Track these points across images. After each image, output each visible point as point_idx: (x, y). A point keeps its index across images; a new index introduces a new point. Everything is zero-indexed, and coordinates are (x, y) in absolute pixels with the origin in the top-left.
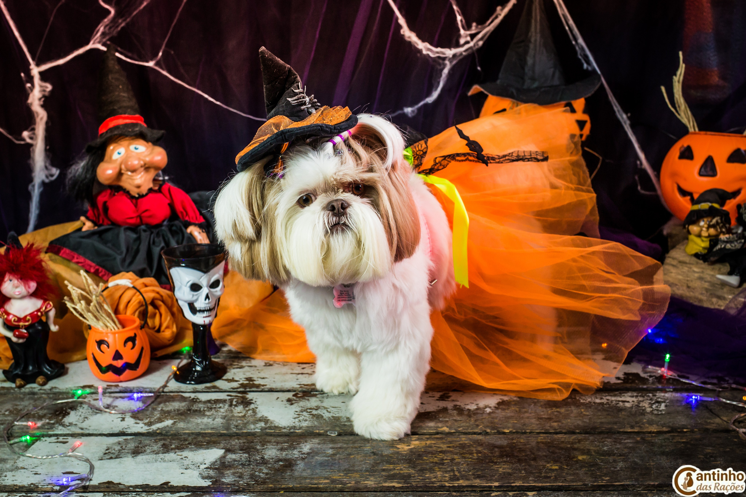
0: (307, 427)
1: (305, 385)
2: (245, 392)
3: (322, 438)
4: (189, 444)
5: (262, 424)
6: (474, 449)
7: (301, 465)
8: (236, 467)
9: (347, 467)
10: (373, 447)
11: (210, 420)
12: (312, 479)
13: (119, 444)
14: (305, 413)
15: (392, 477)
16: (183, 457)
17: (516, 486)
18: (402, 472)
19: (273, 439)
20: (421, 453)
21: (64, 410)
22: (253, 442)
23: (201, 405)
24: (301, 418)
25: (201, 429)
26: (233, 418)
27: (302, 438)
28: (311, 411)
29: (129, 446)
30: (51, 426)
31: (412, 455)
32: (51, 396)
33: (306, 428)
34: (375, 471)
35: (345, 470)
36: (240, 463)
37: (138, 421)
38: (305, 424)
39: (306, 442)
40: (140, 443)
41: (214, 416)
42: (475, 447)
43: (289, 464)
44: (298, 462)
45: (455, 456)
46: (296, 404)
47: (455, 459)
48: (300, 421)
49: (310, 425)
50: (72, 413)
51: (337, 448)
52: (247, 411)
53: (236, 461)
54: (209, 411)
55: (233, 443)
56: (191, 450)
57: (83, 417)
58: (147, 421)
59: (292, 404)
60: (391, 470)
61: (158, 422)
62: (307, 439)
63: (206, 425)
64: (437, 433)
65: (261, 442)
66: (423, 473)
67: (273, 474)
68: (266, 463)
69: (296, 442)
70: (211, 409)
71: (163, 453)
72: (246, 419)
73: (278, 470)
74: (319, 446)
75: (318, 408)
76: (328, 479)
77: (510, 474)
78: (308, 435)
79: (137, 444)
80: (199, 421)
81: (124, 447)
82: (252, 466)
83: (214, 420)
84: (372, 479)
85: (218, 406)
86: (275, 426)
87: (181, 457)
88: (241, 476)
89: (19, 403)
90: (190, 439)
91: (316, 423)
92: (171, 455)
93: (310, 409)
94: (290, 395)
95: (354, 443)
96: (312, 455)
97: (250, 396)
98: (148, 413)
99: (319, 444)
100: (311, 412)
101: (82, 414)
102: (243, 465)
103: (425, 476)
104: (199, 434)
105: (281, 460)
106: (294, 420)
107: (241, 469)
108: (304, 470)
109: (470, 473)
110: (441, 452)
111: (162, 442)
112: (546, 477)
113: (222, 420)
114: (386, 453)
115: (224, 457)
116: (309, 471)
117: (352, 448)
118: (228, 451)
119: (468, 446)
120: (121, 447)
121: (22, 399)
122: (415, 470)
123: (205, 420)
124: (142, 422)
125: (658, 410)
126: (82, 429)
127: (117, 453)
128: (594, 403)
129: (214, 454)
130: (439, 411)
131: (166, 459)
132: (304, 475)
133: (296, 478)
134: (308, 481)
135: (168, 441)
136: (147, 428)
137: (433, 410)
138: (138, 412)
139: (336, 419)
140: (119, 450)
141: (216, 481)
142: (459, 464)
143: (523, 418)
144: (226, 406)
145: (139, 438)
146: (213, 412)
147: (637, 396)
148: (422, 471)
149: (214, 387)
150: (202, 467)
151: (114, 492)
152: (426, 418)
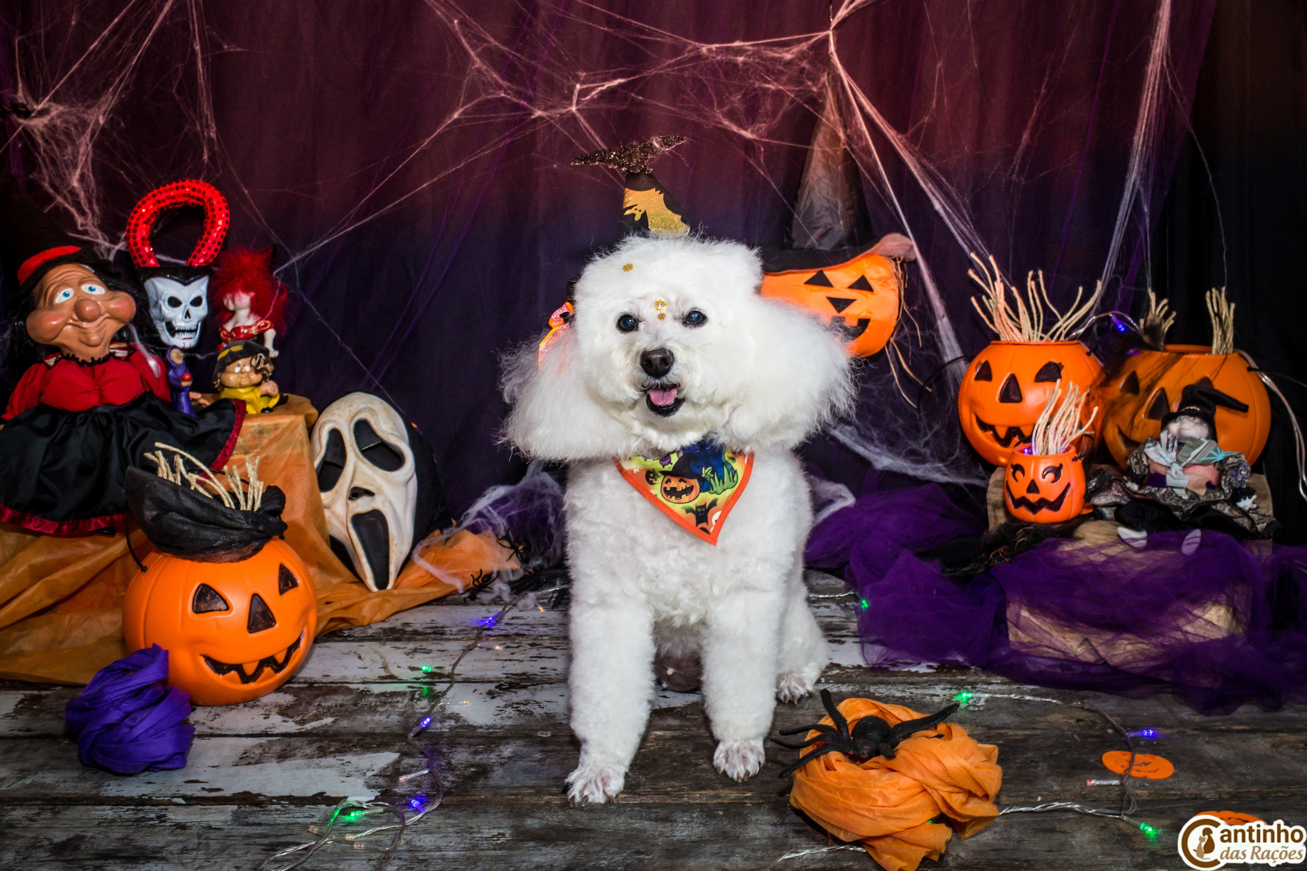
0: (511, 726)
1: (513, 674)
2: (432, 683)
3: (529, 740)
4: (353, 746)
5: (453, 723)
7: (498, 772)
9: (558, 774)
11: (383, 718)
12: (511, 788)
13: (261, 746)
14: (509, 709)
16: (344, 762)
19: (465, 741)
20: (657, 757)
22: (437, 744)
23: (371, 699)
24: (504, 715)
25: (371, 728)
26: (413, 714)
27: (503, 740)
28: (518, 706)
29: (274, 748)
33: (510, 728)
35: (555, 778)
37: (287, 719)
38: (509, 723)
39: (508, 743)
40: (288, 746)
41: (389, 713)
43: (483, 771)
44: (495, 768)
46: (498, 698)
48: (502, 718)
49: (515, 723)
51: (547, 751)
52: (434, 706)
53: (414, 766)
54: (382, 706)
55: (412, 745)
56: (356, 754)
57: (213, 713)
58: (299, 719)
59: (493, 698)
61: (313, 720)
62: (509, 741)
63: (377, 723)
65: (448, 744)
67: (461, 782)
68: (452, 770)
69: (495, 744)
70: (385, 703)
71: (319, 757)
73: (468, 777)
74: (525, 749)
75: (526, 703)
76: (531, 787)
78: (511, 736)
79: (284, 747)
80: (369, 718)
81: (267, 750)
83: (388, 717)
85: (395, 700)
86: (470, 726)
87: (342, 762)
88: (419, 785)
90: (355, 740)
91: (523, 721)
92: (330, 760)
93: (517, 703)
94: (492, 687)
96: (514, 759)
97: (439, 688)
98: (301, 708)
99: (524, 746)
100: (518, 708)
101: (213, 710)
104: (367, 735)
105: (473, 766)
106: (494, 718)
108: (502, 778)
111: (318, 744)
113: (398, 717)
115: (398, 762)
116: (508, 779)
118: (404, 754)
120: (264, 750)
123: (377, 717)
124: (292, 721)
125: (975, 706)
126: (211, 728)
127: (257, 757)
128: (893, 697)
129: (386, 758)
130: (686, 707)
131: (322, 764)
132: (502, 783)
133: (492, 787)
134: (506, 791)
135: (325, 743)
136: (299, 727)
137: (678, 705)
138: (288, 708)
139: (549, 716)
140: (261, 754)
141: (386, 791)
142: (704, 770)
143: (796, 715)
144: (406, 701)
145: (287, 740)
146: (388, 707)
147: (951, 689)
148: (655, 779)
149: (392, 677)
150: (370, 774)
151: (252, 805)
152: (670, 715)
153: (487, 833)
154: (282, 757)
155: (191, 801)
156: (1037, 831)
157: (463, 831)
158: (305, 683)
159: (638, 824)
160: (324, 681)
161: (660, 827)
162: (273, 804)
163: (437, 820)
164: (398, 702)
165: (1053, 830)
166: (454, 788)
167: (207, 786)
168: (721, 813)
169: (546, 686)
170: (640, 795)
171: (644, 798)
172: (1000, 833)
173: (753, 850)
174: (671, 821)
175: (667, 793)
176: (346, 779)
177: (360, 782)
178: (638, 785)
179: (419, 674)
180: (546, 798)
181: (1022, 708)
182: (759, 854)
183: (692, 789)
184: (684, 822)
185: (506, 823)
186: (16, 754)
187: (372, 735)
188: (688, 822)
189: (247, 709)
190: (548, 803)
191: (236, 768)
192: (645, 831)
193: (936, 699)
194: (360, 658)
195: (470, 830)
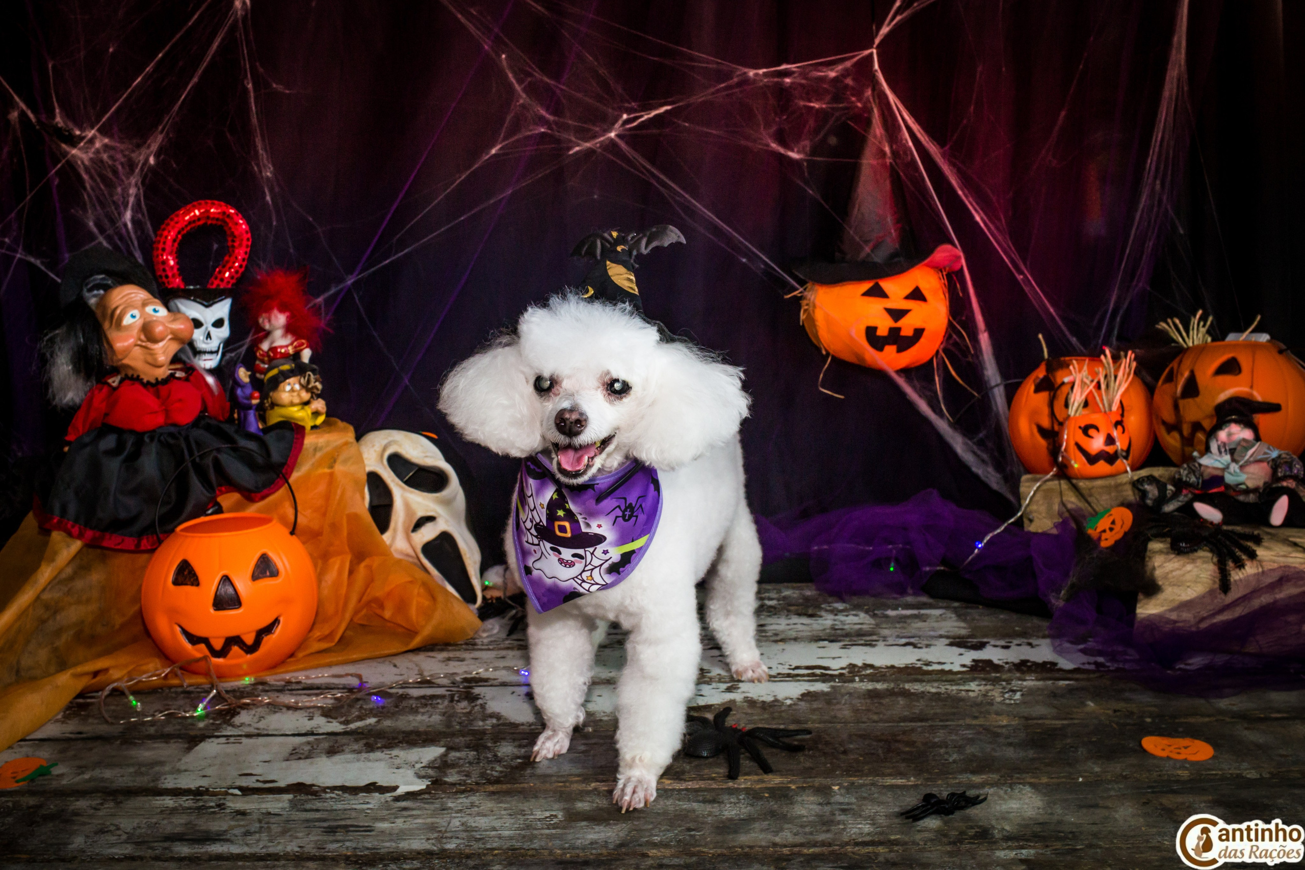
2: (471, 687)
4: (399, 742)
5: (494, 721)
8: (462, 765)
9: (603, 763)
12: (558, 776)
13: (309, 744)
16: (392, 756)
19: (508, 736)
21: (232, 710)
22: (482, 740)
23: (412, 702)
25: (414, 727)
26: (455, 715)
29: (322, 745)
30: (218, 727)
35: (601, 767)
36: (467, 762)
37: (331, 720)
40: (335, 743)
41: (430, 713)
50: (244, 712)
52: (473, 707)
53: (462, 759)
54: (423, 708)
55: (457, 740)
56: (403, 749)
57: (258, 716)
58: (343, 719)
61: (357, 721)
63: (420, 723)
65: (492, 739)
67: (509, 772)
68: (499, 761)
70: (426, 705)
71: (367, 752)
72: (472, 715)
73: (516, 768)
76: (579, 776)
77: (812, 769)
79: (331, 744)
80: (411, 718)
81: (315, 747)
82: (481, 764)
83: (430, 717)
85: (435, 702)
86: (511, 723)
87: (389, 756)
88: (468, 775)
90: (400, 737)
92: (378, 754)
97: (476, 691)
98: (344, 711)
101: (257, 713)
102: (470, 763)
104: (411, 732)
105: (519, 757)
107: (468, 767)
108: (549, 767)
111: (364, 741)
112: (859, 771)
113: (440, 717)
115: (445, 755)
116: (555, 768)
118: (450, 748)
120: (312, 747)
123: (419, 718)
124: (336, 721)
125: (1011, 700)
126: (258, 729)
127: (307, 753)
128: (928, 693)
129: (433, 752)
131: (371, 758)
132: (549, 772)
133: (540, 776)
134: (554, 779)
135: (372, 740)
136: (344, 727)
137: (717, 703)
138: (330, 710)
140: (310, 751)
141: (437, 781)
143: (833, 710)
144: (446, 702)
145: (333, 738)
146: (428, 708)
149: (429, 682)
150: (418, 766)
151: (307, 794)
153: (539, 814)
154: (331, 752)
155: (246, 791)
156: (1081, 807)
157: (516, 814)
158: (344, 688)
159: (685, 805)
161: (708, 808)
162: (326, 793)
163: (488, 805)
164: (438, 703)
165: (1096, 806)
166: (502, 777)
167: (261, 779)
168: (767, 795)
170: (685, 780)
171: (690, 783)
172: (1044, 809)
173: (802, 826)
174: (719, 802)
175: (713, 779)
176: (396, 771)
177: (410, 773)
178: (683, 772)
179: (456, 679)
180: (593, 785)
182: (807, 829)
184: (731, 803)
185: (557, 806)
186: (71, 753)
187: (417, 733)
188: (735, 804)
190: (595, 789)
191: (288, 763)
192: (694, 811)
193: (971, 695)
194: (395, 666)
195: (522, 813)
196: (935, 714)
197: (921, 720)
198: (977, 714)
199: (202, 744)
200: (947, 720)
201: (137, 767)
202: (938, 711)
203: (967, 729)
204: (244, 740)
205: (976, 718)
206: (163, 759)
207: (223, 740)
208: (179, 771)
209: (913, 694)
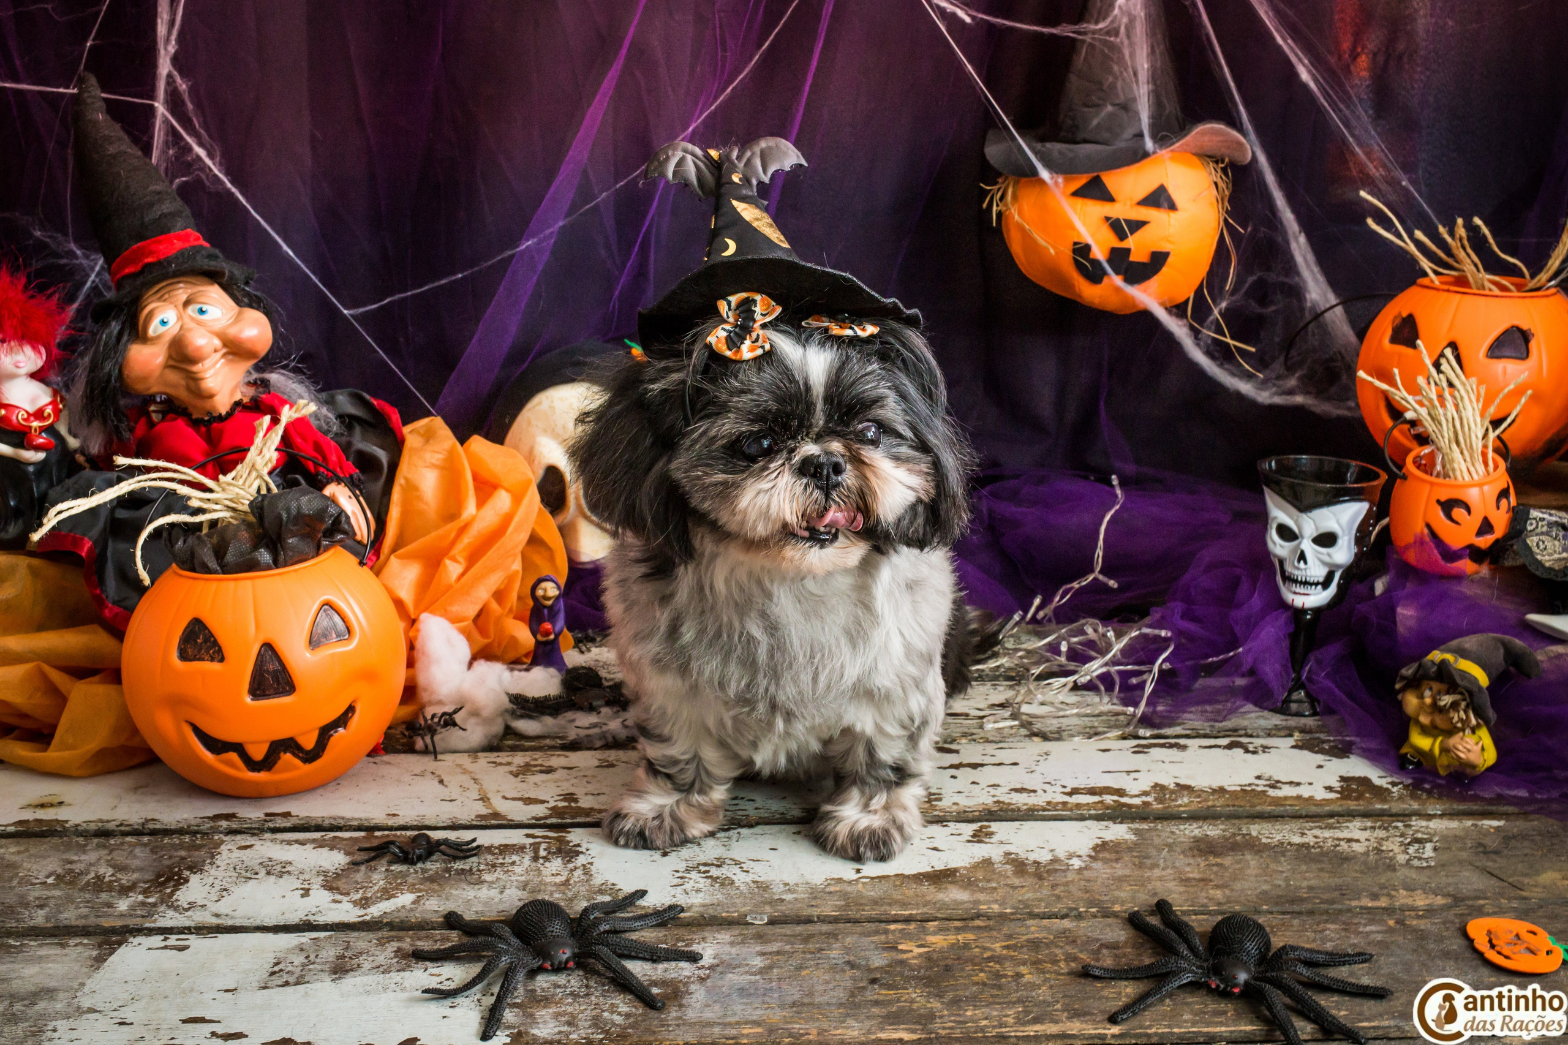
0: (704, 906)
2: (562, 827)
3: (736, 931)
6: (1058, 951)
7: (698, 995)
8: (560, 1001)
9: (796, 997)
10: (847, 950)
11: (493, 893)
12: (724, 1025)
13: (302, 950)
14: (694, 875)
15: (894, 1019)
16: (442, 978)
17: (1156, 1034)
18: (915, 1006)
20: (949, 962)
21: (176, 874)
24: (688, 886)
25: (477, 912)
26: (543, 887)
27: (694, 932)
28: (707, 868)
29: (323, 954)
30: (151, 910)
31: (931, 968)
32: (146, 839)
33: (701, 909)
34: (856, 1006)
35: (794, 1003)
36: (568, 991)
37: (339, 897)
38: (697, 899)
39: (704, 939)
40: (347, 948)
41: (502, 883)
42: (1061, 947)
43: (672, 992)
44: (693, 987)
45: (1022, 968)
46: (674, 854)
47: (1023, 976)
48: (686, 892)
49: (708, 901)
50: (194, 879)
51: (770, 953)
52: (572, 871)
53: (559, 987)
54: (489, 871)
57: (217, 888)
58: (358, 896)
60: (890, 1002)
61: (381, 899)
62: (706, 934)
63: (486, 904)
64: (978, 916)
66: (960, 1008)
67: (640, 1015)
69: (683, 941)
70: (494, 866)
71: (398, 971)
72: (570, 890)
74: (734, 950)
75: (720, 863)
76: (759, 1023)
78: (707, 925)
79: (339, 951)
80: (471, 893)
81: (312, 957)
82: (593, 998)
83: (502, 892)
84: (851, 1022)
85: (508, 860)
87: (438, 979)
88: (572, 1022)
89: (76, 858)
90: (454, 935)
91: (720, 896)
92: (417, 975)
93: (705, 864)
95: (807, 939)
96: (719, 969)
97: (575, 836)
98: (358, 877)
99: (732, 944)
100: (708, 872)
101: (216, 881)
102: (572, 994)
103: (964, 1015)
105: (654, 984)
106: (673, 891)
107: (571, 1004)
108: (707, 1006)
109: (1058, 1006)
110: (990, 959)
111: (395, 945)
113: (520, 893)
114: (877, 965)
116: (717, 1007)
117: (804, 952)
119: (1046, 944)
120: (307, 957)
121: (82, 849)
122: (943, 1003)
123: (484, 893)
124: (348, 899)
125: (1420, 859)
126: (217, 916)
127: (297, 971)
128: (1289, 844)
130: (976, 866)
131: (406, 984)
132: (708, 1015)
133: (692, 1025)
134: (717, 1030)
136: (362, 912)
137: (963, 864)
138: (338, 876)
139: (763, 887)
140: (303, 965)
141: (520, 1034)
142: (1033, 986)
143: (1149, 879)
144: (527, 861)
145: (342, 936)
146: (498, 873)
147: (1373, 828)
148: (956, 1002)
149: (496, 815)
152: (951, 883)
154: (340, 969)
158: (359, 828)
160: (391, 822)
164: (513, 863)
166: (631, 1026)
167: (220, 1029)
169: (744, 831)
179: (540, 810)
181: (1495, 861)
183: (1020, 1021)
189: (272, 878)
191: (265, 991)
193: (1356, 847)
194: (441, 782)
196: (1311, 888)
197: (1292, 902)
198: (1376, 889)
199: (122, 951)
200: (1332, 902)
201: (7, 1003)
202: (1313, 882)
203: (1371, 922)
204: (193, 940)
205: (1375, 897)
206: (52, 984)
207: (157, 940)
208: (80, 1012)
209: (1267, 847)
